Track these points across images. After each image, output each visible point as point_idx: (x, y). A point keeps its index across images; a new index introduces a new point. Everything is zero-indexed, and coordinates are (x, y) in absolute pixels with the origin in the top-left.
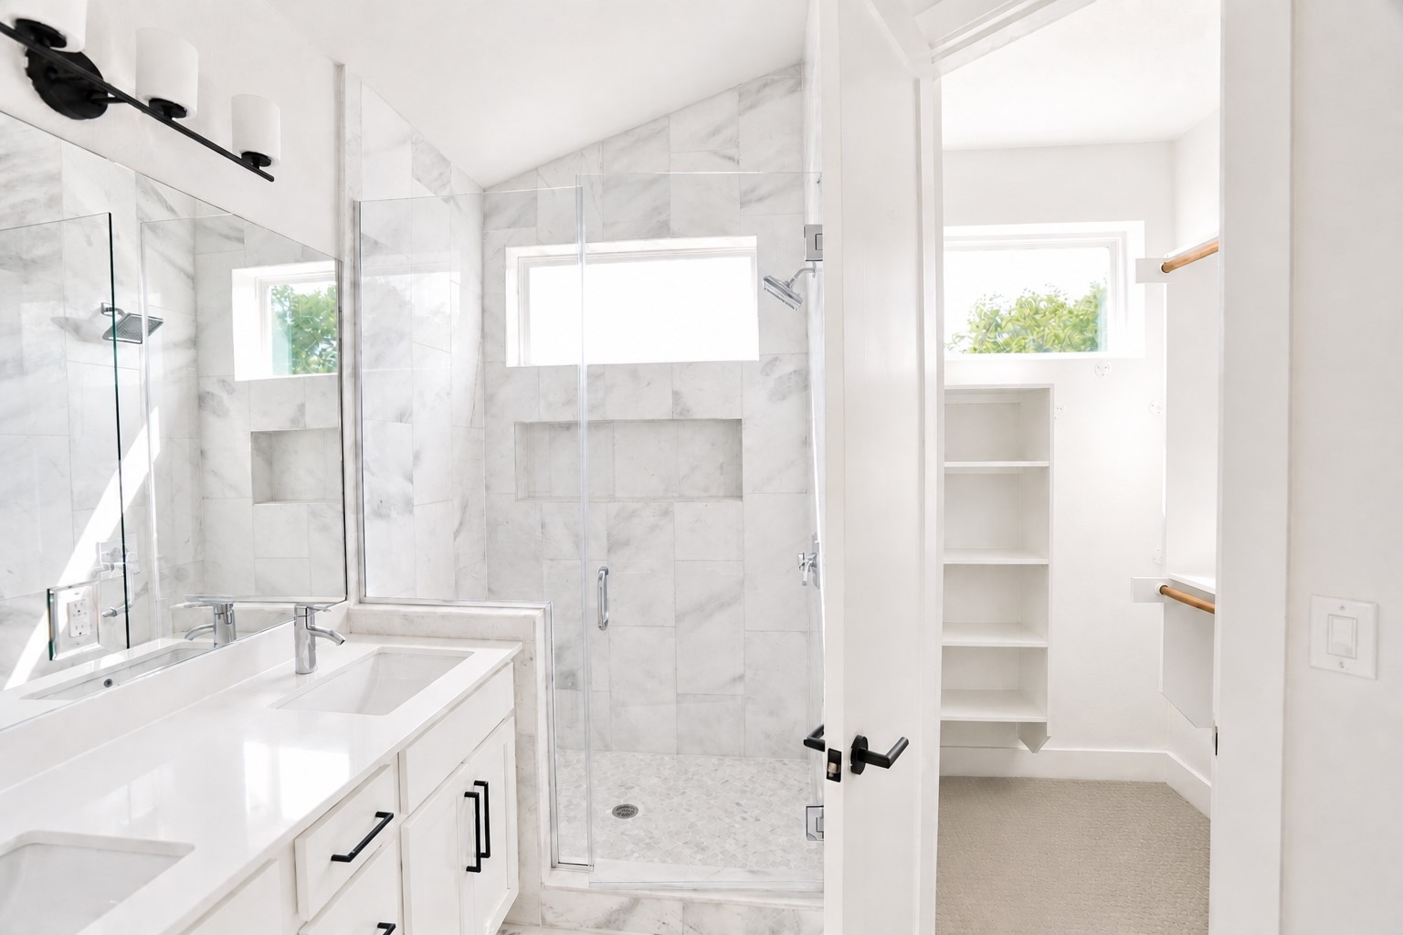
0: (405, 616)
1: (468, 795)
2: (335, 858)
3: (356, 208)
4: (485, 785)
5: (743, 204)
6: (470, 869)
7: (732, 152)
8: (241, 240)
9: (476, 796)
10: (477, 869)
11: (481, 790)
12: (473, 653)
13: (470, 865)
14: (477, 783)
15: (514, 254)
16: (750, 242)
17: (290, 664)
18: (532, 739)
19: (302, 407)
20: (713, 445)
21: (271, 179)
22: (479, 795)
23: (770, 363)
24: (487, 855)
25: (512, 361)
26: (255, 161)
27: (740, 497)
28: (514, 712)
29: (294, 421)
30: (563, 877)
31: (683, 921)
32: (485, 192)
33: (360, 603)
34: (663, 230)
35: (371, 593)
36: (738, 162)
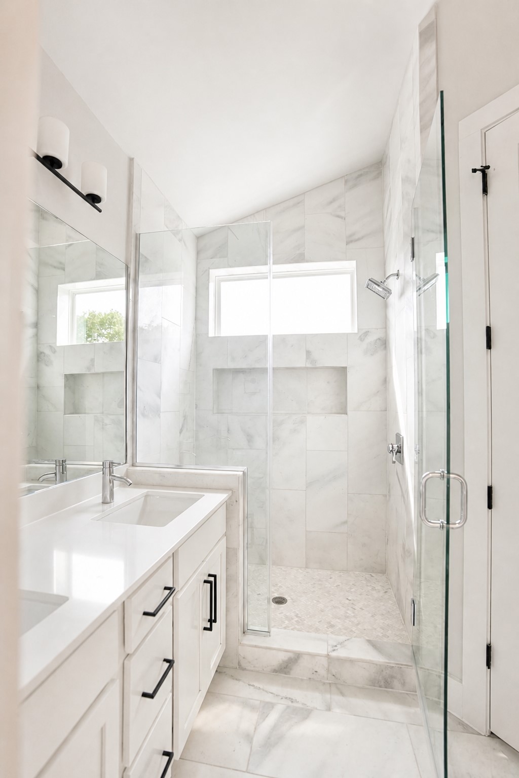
0: (160, 474)
1: (205, 582)
2: (145, 614)
3: (138, 237)
4: (215, 576)
5: (347, 243)
6: (205, 629)
7: (342, 214)
8: (64, 269)
9: (210, 582)
10: (210, 629)
11: (212, 579)
12: (204, 495)
13: (206, 627)
14: (210, 575)
15: (214, 273)
16: (351, 265)
17: (99, 498)
18: (235, 551)
19: (93, 360)
20: (328, 382)
21: (100, 211)
22: (212, 582)
23: (363, 335)
24: (215, 621)
25: (211, 334)
26: (93, 199)
27: (345, 413)
28: (226, 535)
29: (89, 368)
30: (250, 640)
31: (328, 670)
32: (199, 238)
33: (133, 466)
34: (300, 258)
35: (139, 460)
36: (345, 219)
